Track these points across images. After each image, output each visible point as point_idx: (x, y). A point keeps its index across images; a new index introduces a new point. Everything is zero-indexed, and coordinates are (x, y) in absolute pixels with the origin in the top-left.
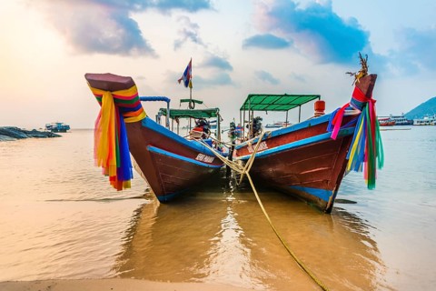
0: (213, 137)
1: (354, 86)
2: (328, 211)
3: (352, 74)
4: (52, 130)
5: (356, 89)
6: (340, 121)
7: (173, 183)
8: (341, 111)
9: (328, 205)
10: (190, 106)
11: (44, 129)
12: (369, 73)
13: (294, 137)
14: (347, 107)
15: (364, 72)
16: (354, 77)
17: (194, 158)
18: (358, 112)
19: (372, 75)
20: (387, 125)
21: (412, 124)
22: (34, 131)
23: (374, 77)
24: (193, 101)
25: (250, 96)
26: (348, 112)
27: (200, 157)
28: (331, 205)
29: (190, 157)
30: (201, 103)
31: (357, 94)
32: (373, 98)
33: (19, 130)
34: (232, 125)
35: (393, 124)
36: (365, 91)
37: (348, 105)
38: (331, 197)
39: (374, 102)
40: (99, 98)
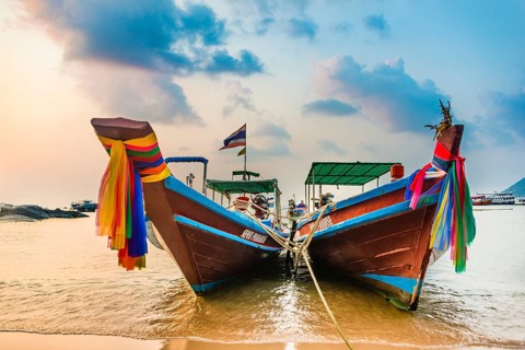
0: (271, 218)
1: (436, 141)
2: (413, 307)
3: (432, 127)
4: (79, 209)
5: (438, 145)
6: (420, 185)
7: (212, 268)
8: (421, 173)
9: (413, 299)
10: (244, 178)
11: (69, 208)
12: (453, 124)
13: (364, 209)
14: (428, 167)
15: (447, 123)
16: (435, 130)
17: (239, 234)
18: (442, 173)
19: (457, 126)
20: (481, 204)
21: (513, 203)
22: (58, 211)
23: (459, 129)
24: (249, 174)
25: (314, 165)
26: (430, 175)
27: (247, 234)
28: (417, 298)
29: (233, 234)
30: (257, 175)
31: (439, 150)
32: (461, 155)
33: (40, 209)
34: (292, 203)
35: (489, 203)
36: (449, 147)
37: (429, 166)
38: (415, 288)
39: (462, 161)
40: (108, 148)
